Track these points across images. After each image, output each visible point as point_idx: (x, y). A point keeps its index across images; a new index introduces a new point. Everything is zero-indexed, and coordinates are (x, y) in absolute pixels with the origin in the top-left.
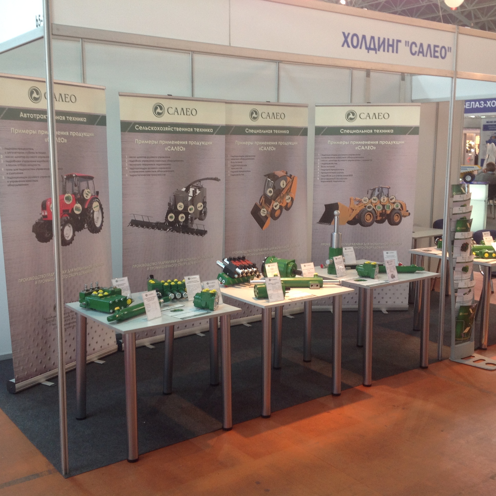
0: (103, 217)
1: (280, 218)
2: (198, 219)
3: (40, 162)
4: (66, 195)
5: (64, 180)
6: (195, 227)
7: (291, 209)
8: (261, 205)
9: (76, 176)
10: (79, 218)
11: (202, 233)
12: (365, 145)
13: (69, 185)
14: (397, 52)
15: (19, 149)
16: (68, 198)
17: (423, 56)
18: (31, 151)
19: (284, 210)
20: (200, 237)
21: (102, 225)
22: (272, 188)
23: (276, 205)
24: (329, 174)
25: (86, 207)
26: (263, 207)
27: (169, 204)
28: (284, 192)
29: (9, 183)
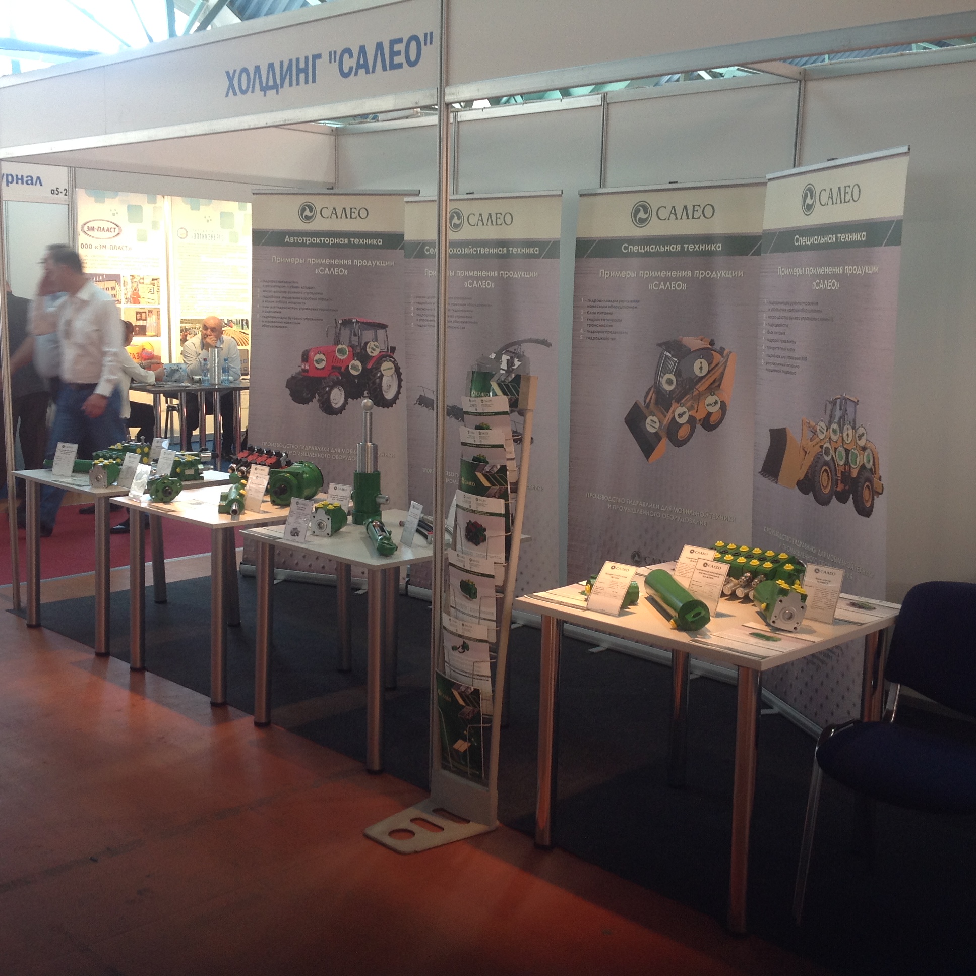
0: (400, 386)
1: (688, 443)
3: (305, 299)
4: (340, 347)
5: (339, 325)
7: (718, 429)
8: (648, 406)
9: (357, 322)
10: (357, 381)
12: (824, 277)
13: (345, 333)
14: (314, 81)
15: (280, 282)
16: (341, 351)
17: (367, 72)
18: (295, 285)
19: (699, 428)
21: (396, 397)
22: (674, 375)
23: (680, 412)
24: (778, 352)
25: (369, 367)
26: (652, 414)
28: (702, 387)
29: (264, 323)
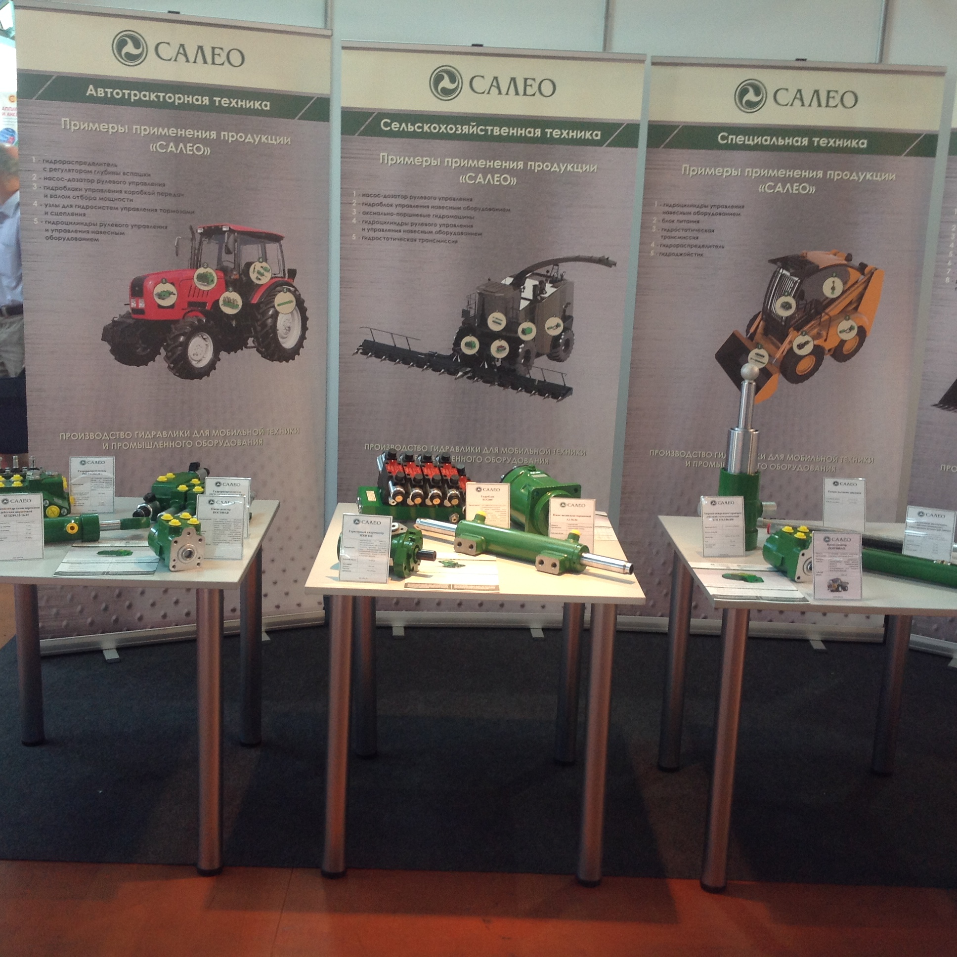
0: (304, 328)
1: (811, 378)
2: (545, 357)
3: (133, 193)
4: (201, 271)
5: (198, 237)
6: (535, 374)
7: (853, 359)
8: (752, 337)
9: (231, 231)
10: (234, 323)
11: (559, 392)
13: (210, 249)
15: (80, 163)
16: (203, 278)
18: (111, 169)
19: (828, 359)
20: (551, 401)
21: (300, 344)
23: (801, 342)
25: (255, 300)
27: (465, 313)
29: (49, 234)
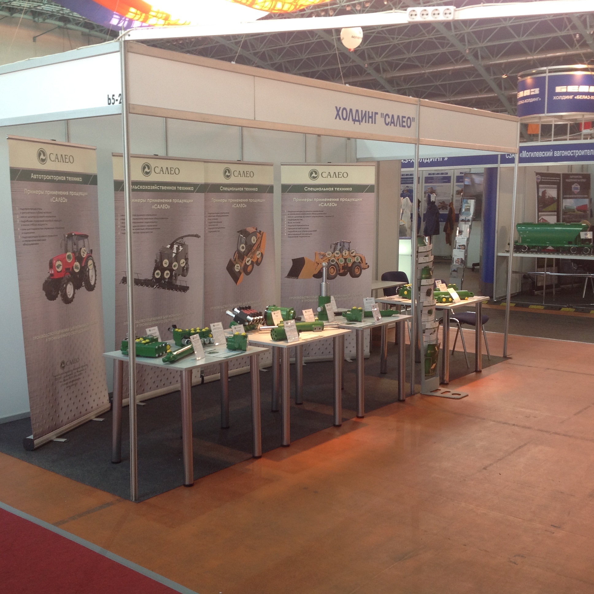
0: (96, 275)
1: (252, 273)
2: (180, 276)
3: (47, 221)
4: (68, 254)
5: (66, 238)
6: (178, 283)
7: (261, 264)
8: (235, 260)
9: (75, 235)
11: (185, 289)
12: (327, 202)
13: (70, 243)
14: (375, 123)
15: (31, 209)
16: (69, 257)
17: (394, 126)
18: (41, 211)
19: (255, 265)
20: (183, 293)
21: (95, 283)
22: (245, 244)
23: (248, 260)
24: (295, 230)
25: (83, 265)
26: (237, 263)
27: (156, 261)
28: (255, 248)
29: (24, 243)
